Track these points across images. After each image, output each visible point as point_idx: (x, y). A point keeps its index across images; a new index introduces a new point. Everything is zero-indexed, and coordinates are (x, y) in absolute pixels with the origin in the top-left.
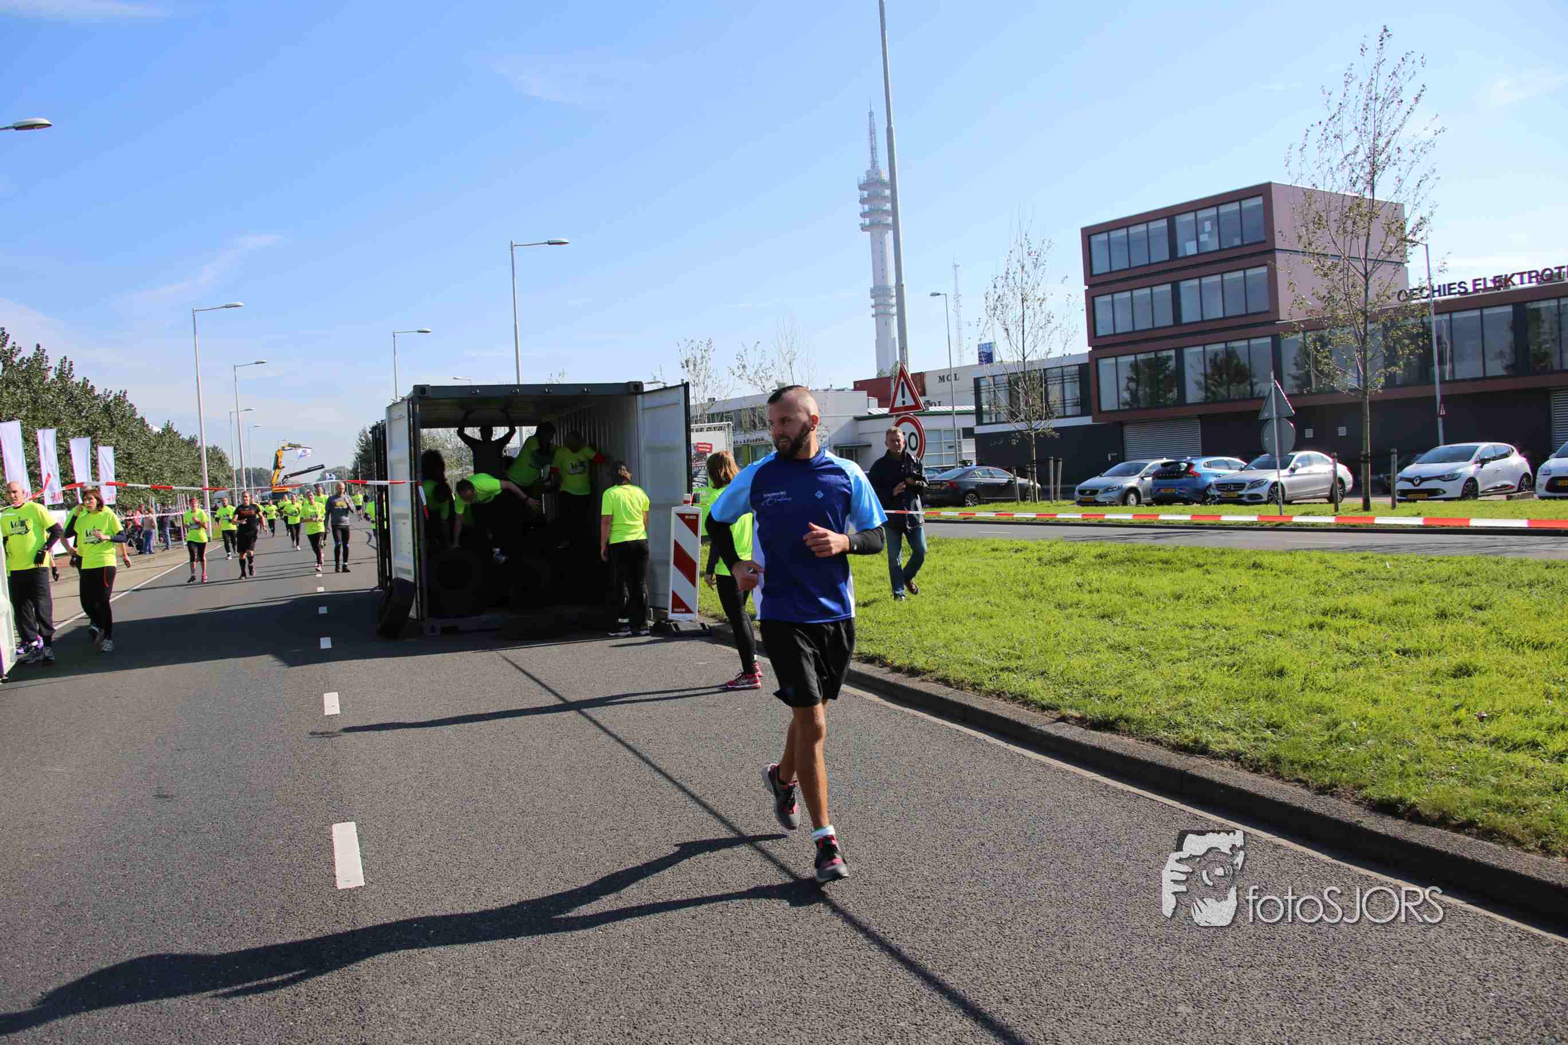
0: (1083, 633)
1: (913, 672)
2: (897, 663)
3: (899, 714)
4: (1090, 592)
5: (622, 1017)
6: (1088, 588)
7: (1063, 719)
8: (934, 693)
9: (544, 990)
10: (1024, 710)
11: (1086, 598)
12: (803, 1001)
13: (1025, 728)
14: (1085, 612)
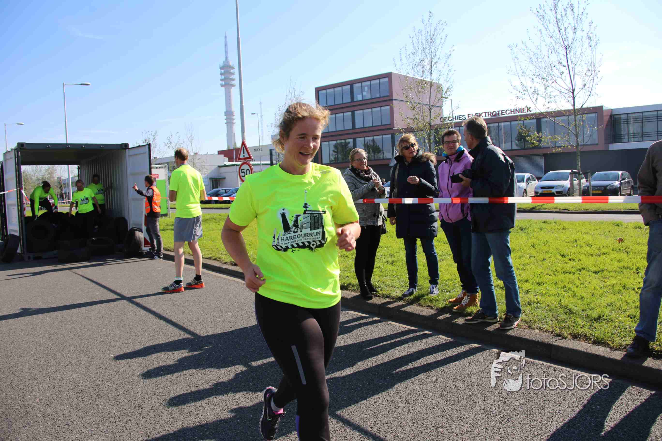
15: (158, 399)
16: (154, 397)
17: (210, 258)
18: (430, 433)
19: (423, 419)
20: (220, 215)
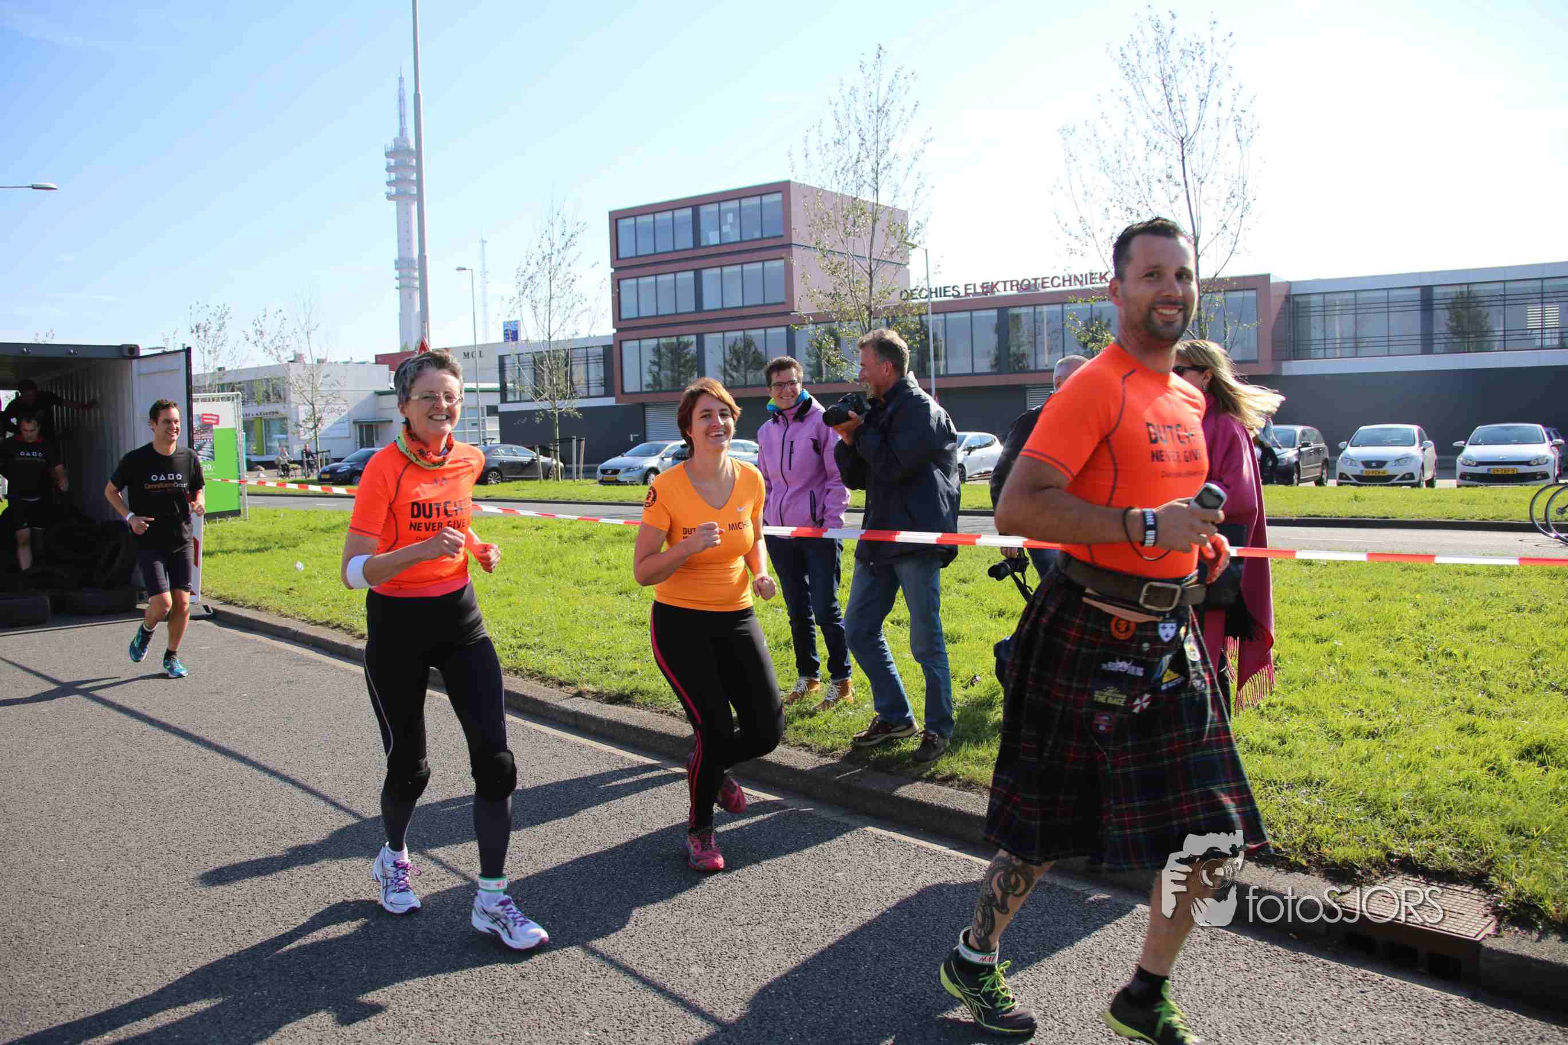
0: (601, 609)
4: (608, 569)
6: (605, 564)
7: (580, 694)
10: (542, 686)
11: (605, 573)
13: (542, 704)
14: (603, 589)
17: (327, 624)
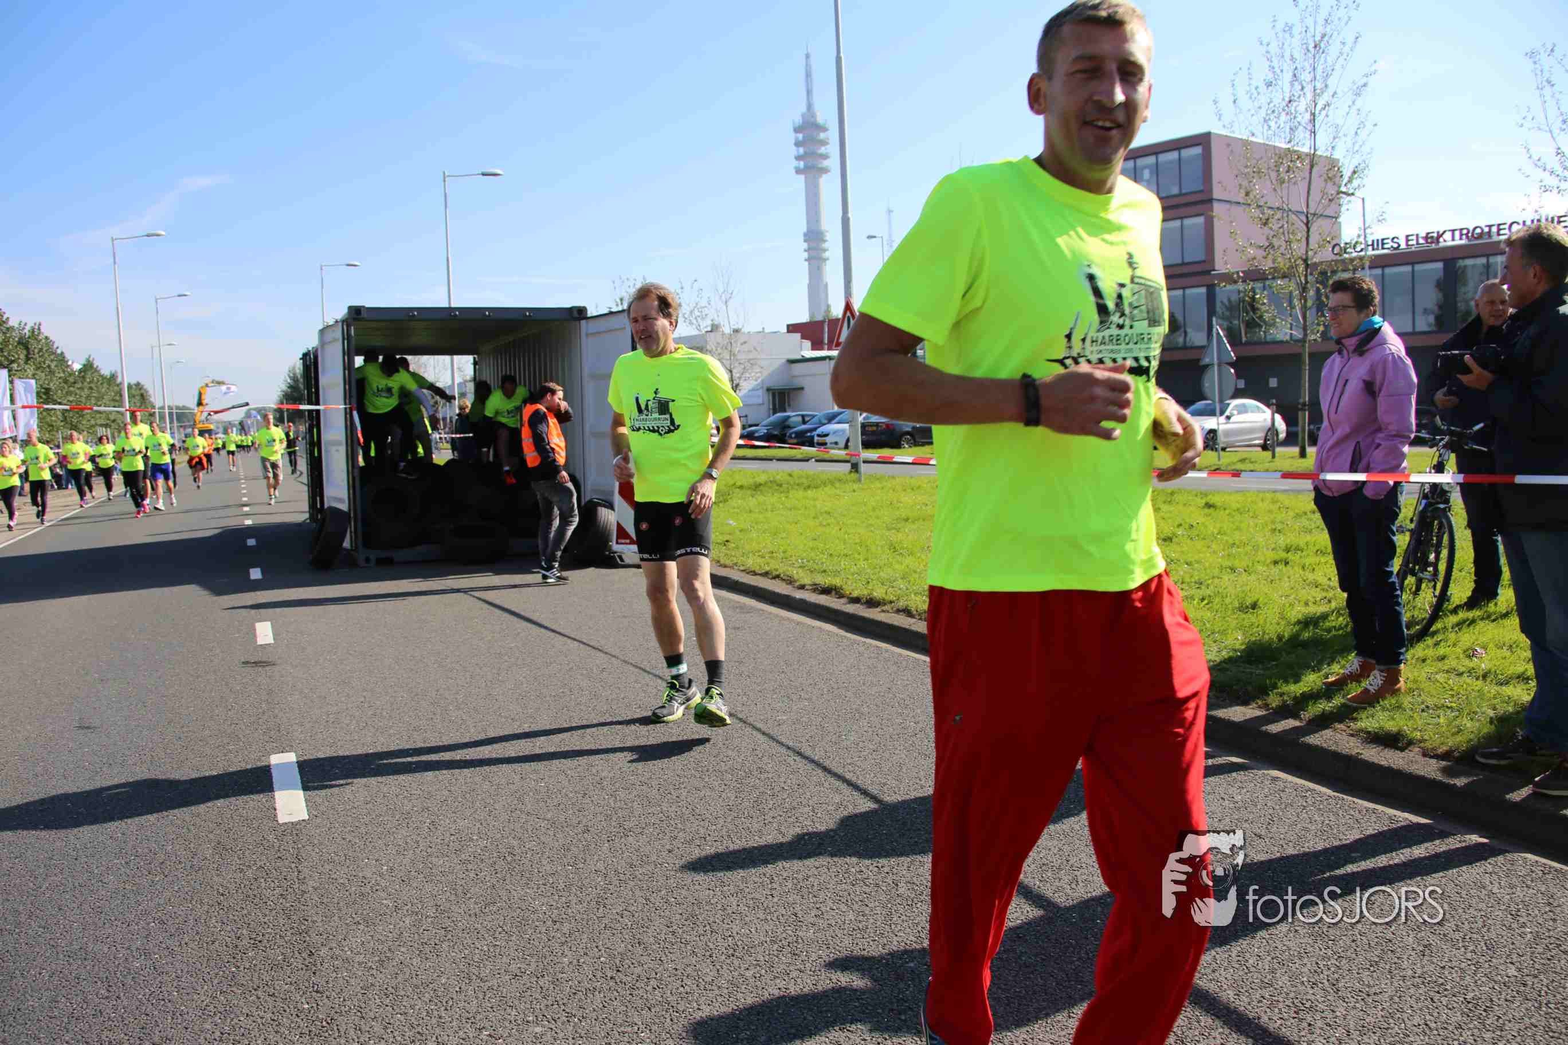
1: (872, 603)
2: (855, 594)
3: (861, 645)
5: (602, 959)
8: (896, 623)
9: (514, 930)
12: (800, 941)
15: (641, 889)
16: (633, 884)
18: (1279, 1022)
19: (1265, 985)
20: (790, 475)
